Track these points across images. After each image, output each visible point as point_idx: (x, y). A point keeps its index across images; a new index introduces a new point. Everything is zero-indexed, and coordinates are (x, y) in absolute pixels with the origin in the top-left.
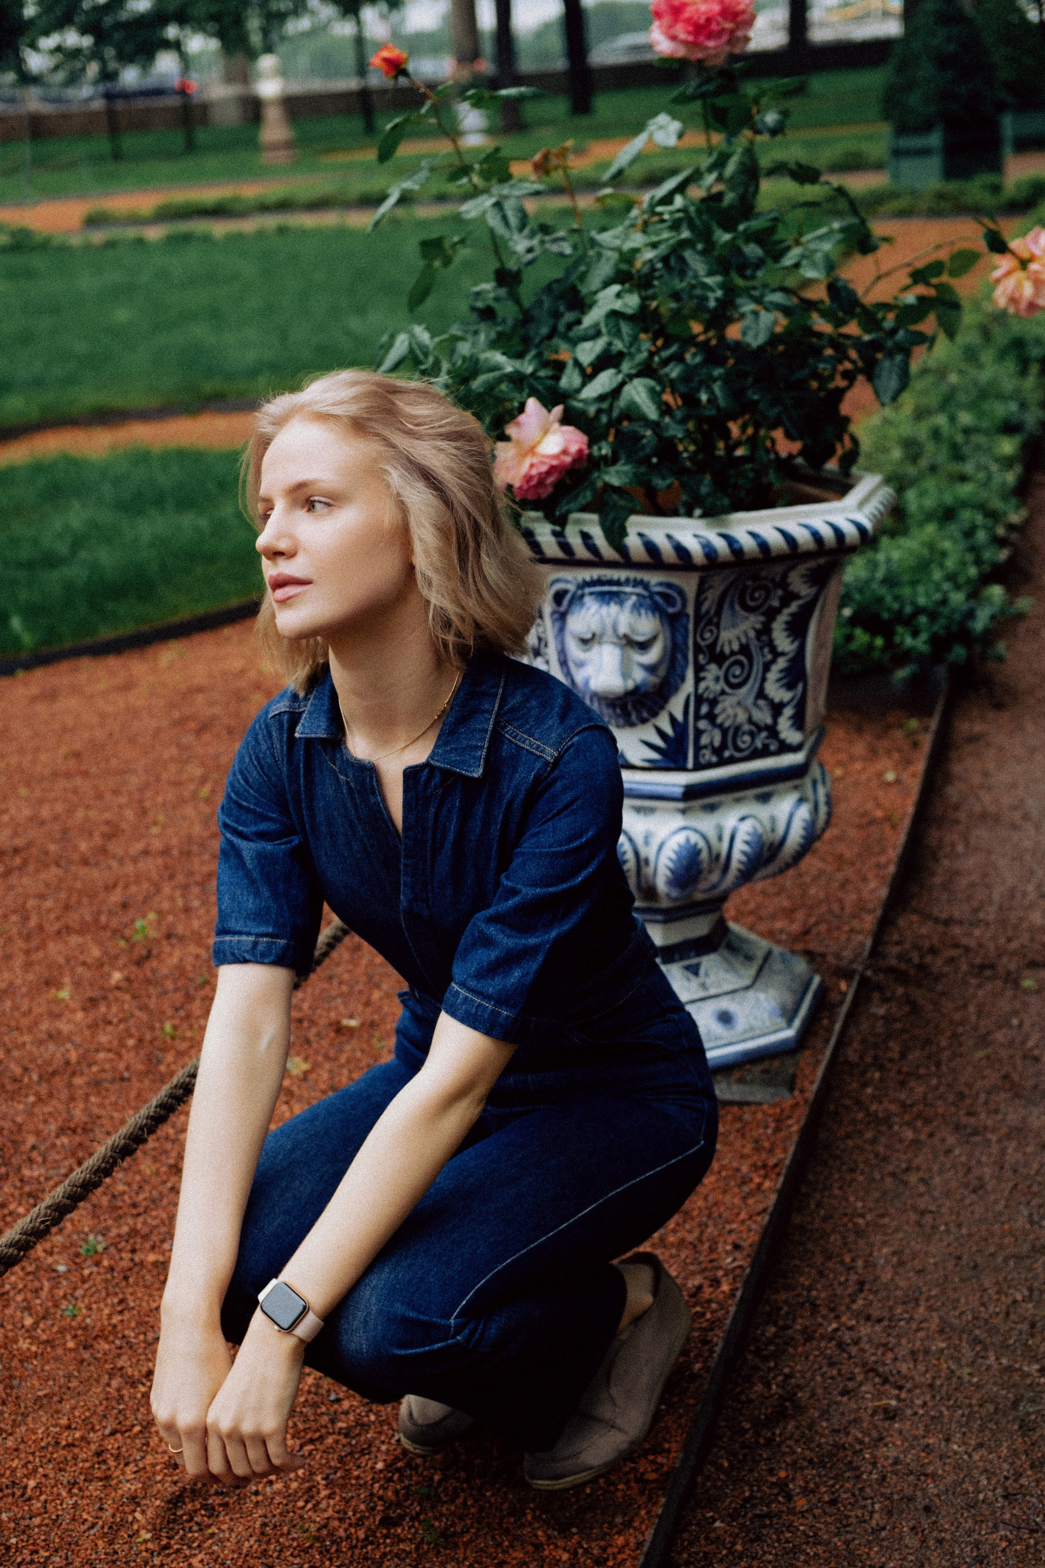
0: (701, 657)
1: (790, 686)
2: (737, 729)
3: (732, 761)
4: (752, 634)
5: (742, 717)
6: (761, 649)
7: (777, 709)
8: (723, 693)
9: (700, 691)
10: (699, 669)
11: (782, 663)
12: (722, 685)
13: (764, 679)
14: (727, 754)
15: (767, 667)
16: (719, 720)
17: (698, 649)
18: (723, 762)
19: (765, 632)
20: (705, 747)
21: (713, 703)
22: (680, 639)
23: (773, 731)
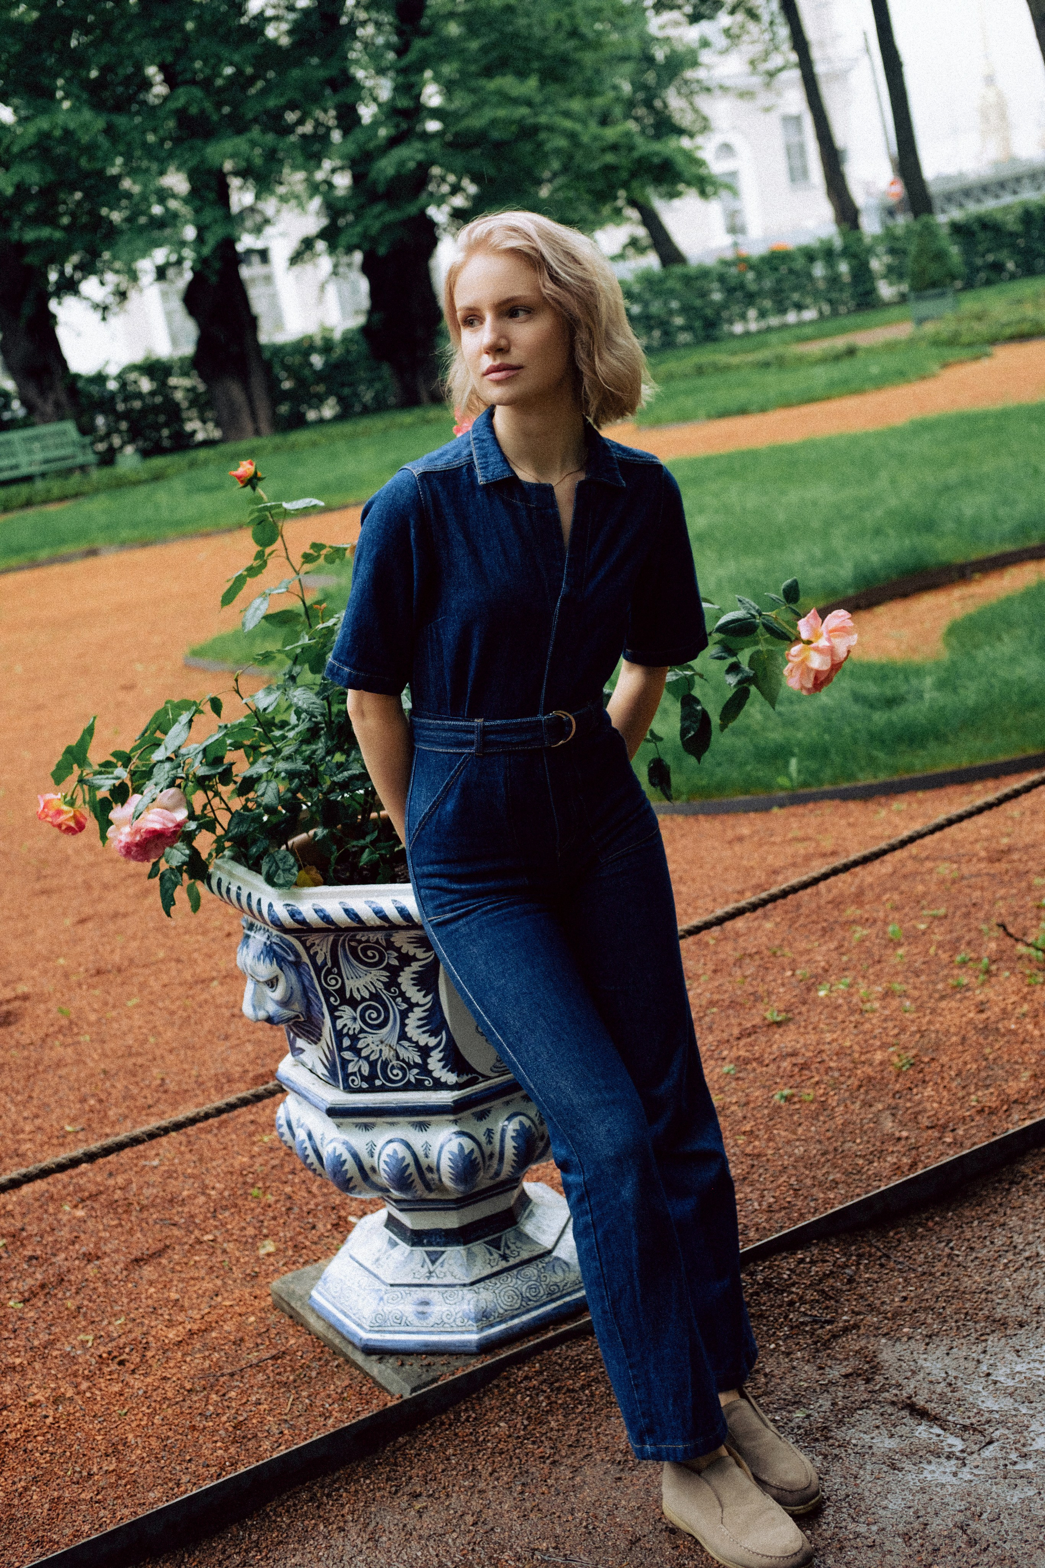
0: (332, 999)
1: (434, 1033)
2: (385, 1064)
3: (383, 1089)
4: (380, 986)
5: (387, 1054)
6: (394, 998)
7: (425, 1052)
8: (362, 1031)
9: (339, 1027)
10: (332, 1009)
11: (418, 1013)
12: (359, 1024)
13: (403, 1025)
14: (378, 1083)
15: (404, 1015)
16: (364, 1053)
17: (327, 994)
18: (373, 1089)
19: (392, 983)
20: (354, 1074)
21: (354, 1038)
22: (307, 983)
23: (424, 1069)
